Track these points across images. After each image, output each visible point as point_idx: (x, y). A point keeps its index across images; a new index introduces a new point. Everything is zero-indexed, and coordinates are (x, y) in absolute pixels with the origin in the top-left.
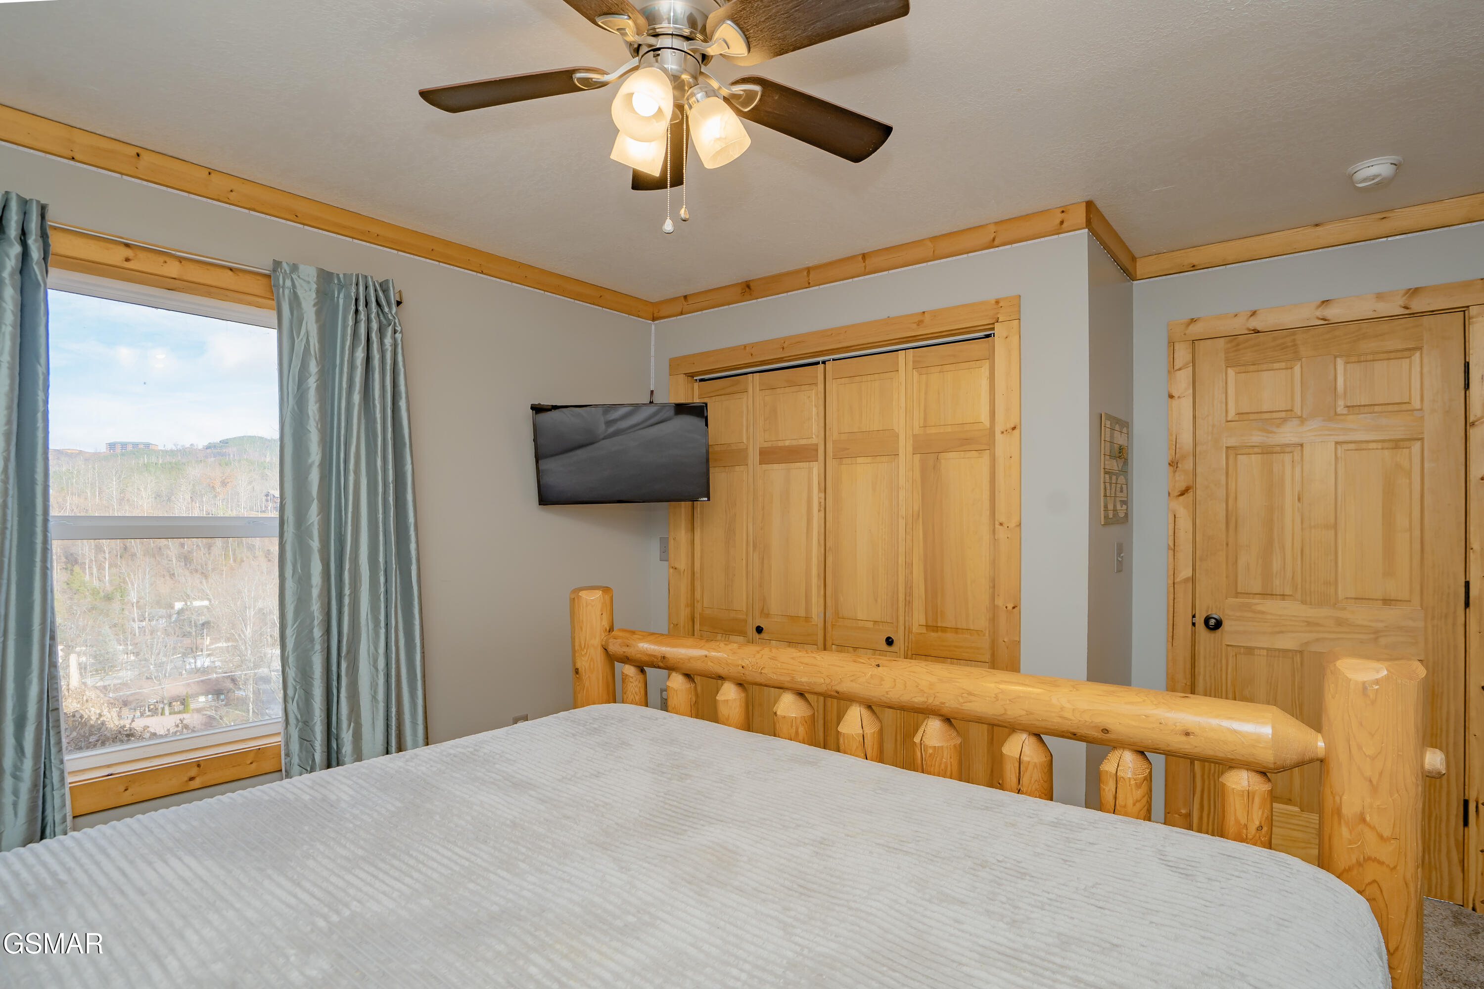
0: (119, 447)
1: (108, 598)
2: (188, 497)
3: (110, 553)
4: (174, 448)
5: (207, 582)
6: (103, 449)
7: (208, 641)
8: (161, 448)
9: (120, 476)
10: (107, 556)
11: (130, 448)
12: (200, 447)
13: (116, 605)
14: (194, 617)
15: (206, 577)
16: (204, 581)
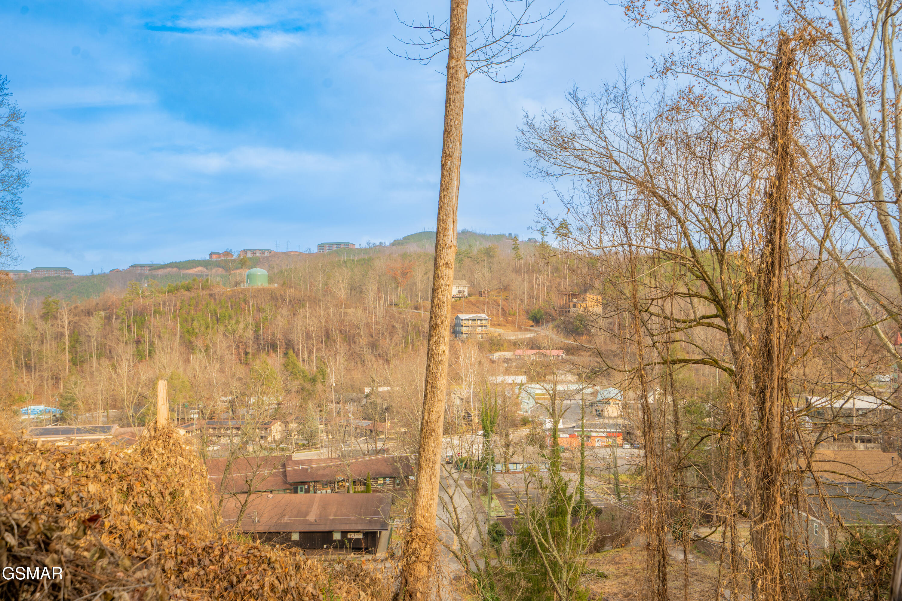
0: (326, 247)
1: (313, 380)
2: (375, 288)
3: (317, 339)
4: (367, 246)
5: (389, 366)
6: (315, 250)
7: (388, 424)
8: (357, 246)
9: (325, 270)
10: (315, 342)
11: (334, 248)
12: (387, 244)
13: (319, 387)
14: (379, 401)
15: (387, 361)
16: (386, 365)
